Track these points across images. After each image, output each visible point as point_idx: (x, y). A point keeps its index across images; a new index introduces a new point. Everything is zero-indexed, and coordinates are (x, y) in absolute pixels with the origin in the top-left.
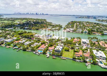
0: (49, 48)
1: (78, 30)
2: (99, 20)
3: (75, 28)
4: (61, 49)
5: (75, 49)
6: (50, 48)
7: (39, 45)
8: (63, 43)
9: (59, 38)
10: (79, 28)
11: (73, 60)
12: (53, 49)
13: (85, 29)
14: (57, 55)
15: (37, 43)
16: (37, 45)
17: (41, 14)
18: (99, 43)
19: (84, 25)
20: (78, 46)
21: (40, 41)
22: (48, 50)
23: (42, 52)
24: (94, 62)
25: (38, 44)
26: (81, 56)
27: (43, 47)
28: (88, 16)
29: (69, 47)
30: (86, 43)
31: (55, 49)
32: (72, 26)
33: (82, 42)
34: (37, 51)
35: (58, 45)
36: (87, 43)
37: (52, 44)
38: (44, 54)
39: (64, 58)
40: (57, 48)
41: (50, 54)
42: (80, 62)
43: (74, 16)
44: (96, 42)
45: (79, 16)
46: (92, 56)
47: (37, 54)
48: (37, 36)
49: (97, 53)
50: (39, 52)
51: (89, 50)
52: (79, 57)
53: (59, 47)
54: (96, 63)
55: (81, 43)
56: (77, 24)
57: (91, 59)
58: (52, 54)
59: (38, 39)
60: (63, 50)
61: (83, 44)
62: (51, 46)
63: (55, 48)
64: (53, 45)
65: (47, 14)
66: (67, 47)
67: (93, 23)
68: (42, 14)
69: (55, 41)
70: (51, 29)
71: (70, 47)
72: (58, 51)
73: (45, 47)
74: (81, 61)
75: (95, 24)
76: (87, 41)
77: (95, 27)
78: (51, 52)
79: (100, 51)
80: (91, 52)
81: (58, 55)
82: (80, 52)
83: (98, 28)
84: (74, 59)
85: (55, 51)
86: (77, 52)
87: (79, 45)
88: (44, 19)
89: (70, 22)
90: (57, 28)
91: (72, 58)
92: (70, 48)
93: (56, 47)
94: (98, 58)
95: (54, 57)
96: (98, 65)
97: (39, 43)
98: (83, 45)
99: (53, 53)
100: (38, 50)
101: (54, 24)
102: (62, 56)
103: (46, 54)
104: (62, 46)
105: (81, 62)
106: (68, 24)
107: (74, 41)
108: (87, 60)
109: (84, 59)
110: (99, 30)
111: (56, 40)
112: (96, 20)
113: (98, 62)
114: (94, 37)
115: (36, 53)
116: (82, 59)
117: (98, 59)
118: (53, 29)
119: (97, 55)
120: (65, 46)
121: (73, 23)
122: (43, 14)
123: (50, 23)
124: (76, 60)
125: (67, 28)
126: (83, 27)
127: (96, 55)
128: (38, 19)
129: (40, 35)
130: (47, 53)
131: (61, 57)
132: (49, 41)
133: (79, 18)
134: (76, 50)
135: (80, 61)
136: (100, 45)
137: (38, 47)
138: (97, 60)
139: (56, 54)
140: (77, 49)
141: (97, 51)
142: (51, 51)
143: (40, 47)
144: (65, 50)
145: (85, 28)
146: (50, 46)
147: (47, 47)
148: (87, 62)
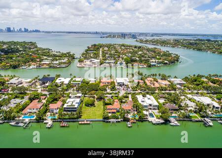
0: (50, 105)
1: (107, 61)
2: (141, 41)
3: (101, 57)
4: (76, 103)
5: (106, 99)
6: (52, 106)
7: (22, 103)
8: (80, 92)
9: (70, 82)
10: (108, 57)
11: (105, 121)
12: (59, 107)
13: (121, 59)
14: (69, 119)
15: (18, 101)
16: (18, 105)
17: (20, 29)
18: (145, 82)
19: (117, 51)
20: (111, 92)
21: (25, 93)
22: (49, 112)
23: (33, 119)
24: (140, 117)
25: (21, 100)
26: (118, 111)
27: (35, 106)
28: (122, 34)
29: (94, 97)
30: (123, 85)
31: (65, 106)
32: (95, 54)
33: (116, 84)
34: (21, 118)
35: (70, 97)
36: (126, 85)
37: (56, 97)
38: (39, 122)
39: (86, 122)
40: (69, 104)
41: (55, 119)
42: (117, 122)
43: (97, 33)
44: (140, 81)
45: (106, 33)
46: (136, 107)
47: (20, 126)
48: (16, 82)
49: (143, 100)
50: (27, 120)
51: (130, 96)
52: (114, 113)
53: (73, 101)
54: (145, 118)
55: (116, 87)
56: (105, 49)
57: (136, 113)
58: (59, 118)
59: (20, 89)
60: (81, 105)
61: (118, 87)
62: (55, 100)
63: (63, 105)
64: (60, 98)
65: (37, 31)
66: (90, 97)
67: (132, 46)
68: (23, 30)
69: (63, 89)
70: (50, 64)
71: (96, 97)
72: (71, 109)
73: (39, 105)
74: (119, 120)
75: (136, 47)
76: (126, 80)
77: (136, 52)
78: (56, 113)
79: (148, 96)
80: (135, 99)
81: (73, 119)
82: (115, 103)
83: (141, 54)
84: (106, 119)
85: (65, 111)
86: (110, 104)
87: (111, 90)
88: (31, 43)
89: (90, 47)
90: (63, 61)
91: (101, 119)
92: (95, 99)
93: (67, 102)
94: (146, 108)
95: (65, 124)
96: (147, 120)
97: (23, 98)
98: (119, 89)
99: (61, 114)
100: (23, 116)
101: (55, 53)
102: (80, 117)
103: (45, 122)
104: (79, 97)
105: (119, 122)
106: (86, 51)
107: (101, 85)
108: (130, 116)
109: (123, 115)
110: (143, 59)
111: (65, 87)
112: (137, 41)
113: (147, 115)
115: (18, 123)
116: (120, 117)
117: (147, 110)
118: (55, 62)
119: (145, 104)
120: (85, 97)
122: (26, 30)
123: (47, 49)
124: (110, 120)
125: (86, 58)
126: (116, 55)
127: (142, 103)
128: (15, 43)
129: (24, 80)
130: (46, 119)
131: (78, 120)
132: (48, 91)
133: (107, 37)
134: (107, 101)
135: (117, 120)
136: (146, 85)
137: (22, 109)
138: (145, 112)
139: (67, 117)
141: (143, 97)
142: (55, 111)
143: (28, 107)
145: (119, 57)
146: (52, 101)
147: (46, 106)
148: (129, 119)
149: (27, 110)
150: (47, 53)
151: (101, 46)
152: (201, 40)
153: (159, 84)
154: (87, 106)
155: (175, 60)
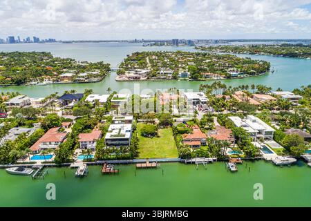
0: (80, 136)
1: (162, 72)
2: (203, 49)
3: (150, 67)
4: (127, 131)
5: (175, 124)
6: (83, 137)
7: (31, 133)
9: (109, 100)
11: (183, 162)
12: (97, 138)
13: (181, 69)
14: (118, 159)
15: (22, 130)
16: (21, 137)
17: (28, 39)
19: (172, 60)
21: (35, 119)
22: (79, 147)
23: (50, 160)
25: (29, 129)
26: (204, 144)
27: (53, 140)
28: (174, 40)
29: (154, 122)
31: (108, 136)
32: (141, 64)
34: (27, 160)
35: (113, 122)
37: (89, 123)
38: (60, 166)
39: (149, 165)
40: (114, 133)
41: (90, 160)
43: (136, 41)
47: (26, 175)
48: (20, 101)
50: (39, 163)
51: (215, 119)
53: (119, 129)
58: (98, 159)
59: (26, 112)
62: (88, 128)
63: (103, 135)
64: (95, 124)
65: (51, 40)
66: (147, 122)
67: (192, 54)
68: (32, 39)
69: (99, 110)
70: (73, 77)
71: (157, 121)
72: (117, 142)
73: (61, 137)
74: (211, 159)
77: (202, 61)
78: (93, 149)
79: (251, 116)
80: (228, 123)
81: (123, 158)
82: (195, 130)
84: (185, 158)
85: (107, 145)
86: (186, 132)
88: (43, 53)
89: (131, 55)
90: (94, 73)
91: (176, 158)
93: (110, 129)
94: (253, 137)
95: (109, 169)
96: (260, 159)
97: (31, 126)
99: (100, 151)
100: (31, 156)
101: (81, 64)
102: (137, 156)
103: (72, 165)
104: (130, 122)
105: (210, 162)
106: (126, 61)
111: (102, 107)
112: (196, 48)
114: (215, 83)
115: (21, 169)
116: (210, 154)
118: (81, 74)
120: (138, 122)
121: (140, 56)
122: (36, 40)
123: (67, 59)
124: (193, 160)
125: (127, 69)
126: (172, 64)
130: (73, 161)
131: (135, 161)
132: (75, 114)
133: (151, 45)
135: (206, 159)
137: (30, 144)
139: (113, 155)
140: (179, 123)
142: (89, 146)
143: (41, 140)
144: (142, 135)
146: (83, 129)
147: (73, 137)
148: (228, 157)
149: (39, 145)
150: (67, 64)
151: (148, 54)
152: (289, 45)
153: (258, 99)
154: (146, 136)
155: (264, 69)
